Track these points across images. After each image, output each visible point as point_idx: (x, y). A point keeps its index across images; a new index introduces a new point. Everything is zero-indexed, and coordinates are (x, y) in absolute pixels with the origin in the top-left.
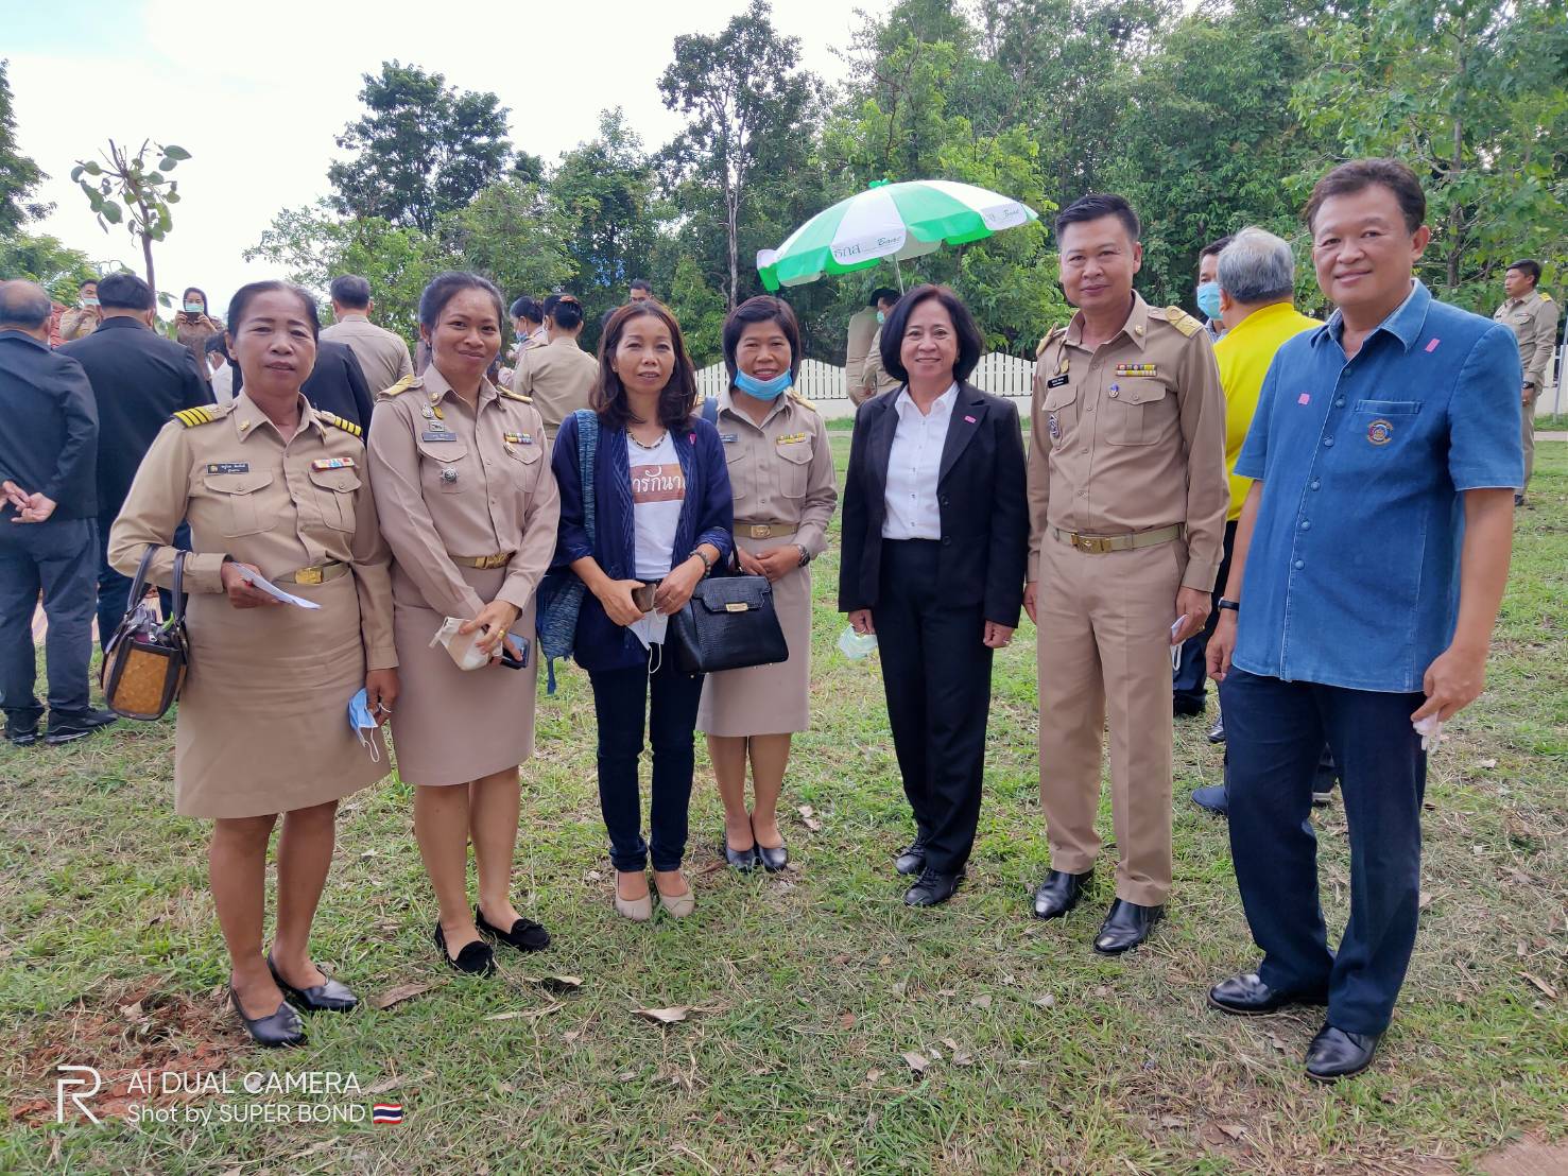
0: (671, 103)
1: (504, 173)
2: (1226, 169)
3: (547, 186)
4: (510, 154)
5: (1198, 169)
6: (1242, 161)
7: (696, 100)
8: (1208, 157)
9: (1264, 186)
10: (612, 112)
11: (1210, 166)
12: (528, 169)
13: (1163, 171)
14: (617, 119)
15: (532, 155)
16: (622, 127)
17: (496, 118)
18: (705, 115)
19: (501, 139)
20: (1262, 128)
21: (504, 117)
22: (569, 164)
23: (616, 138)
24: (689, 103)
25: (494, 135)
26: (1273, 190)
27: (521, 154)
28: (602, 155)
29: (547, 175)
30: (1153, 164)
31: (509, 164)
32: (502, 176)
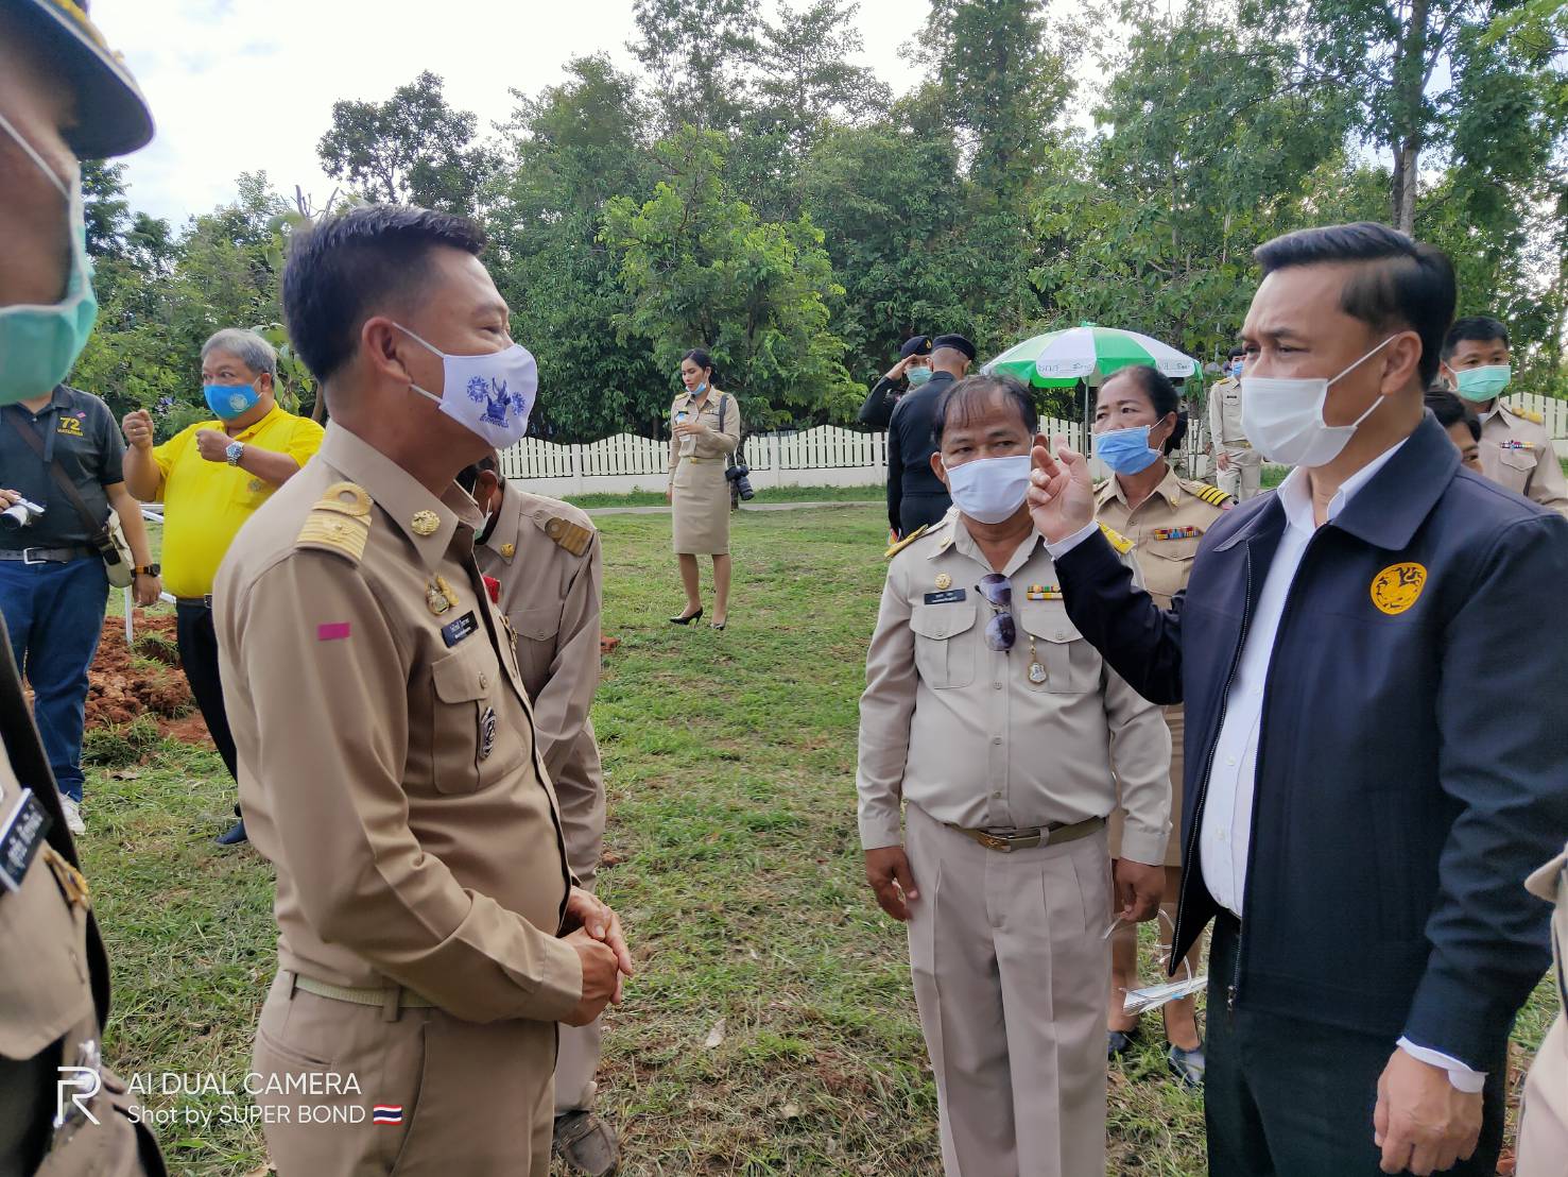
0: (337, 170)
1: (121, 235)
2: (905, 263)
3: (174, 251)
4: (127, 215)
5: (881, 261)
6: (918, 256)
7: (364, 169)
8: (887, 251)
9: (938, 280)
10: (254, 175)
11: (891, 258)
12: (150, 233)
13: (850, 262)
14: (260, 184)
15: (154, 217)
16: (266, 192)
17: (109, 173)
18: (370, 185)
19: (113, 198)
20: (930, 227)
21: (117, 175)
22: (200, 228)
23: (259, 205)
24: (355, 172)
25: (105, 192)
26: (946, 282)
27: (140, 216)
28: (245, 221)
29: (175, 237)
30: (838, 256)
31: (127, 226)
32: (118, 239)
